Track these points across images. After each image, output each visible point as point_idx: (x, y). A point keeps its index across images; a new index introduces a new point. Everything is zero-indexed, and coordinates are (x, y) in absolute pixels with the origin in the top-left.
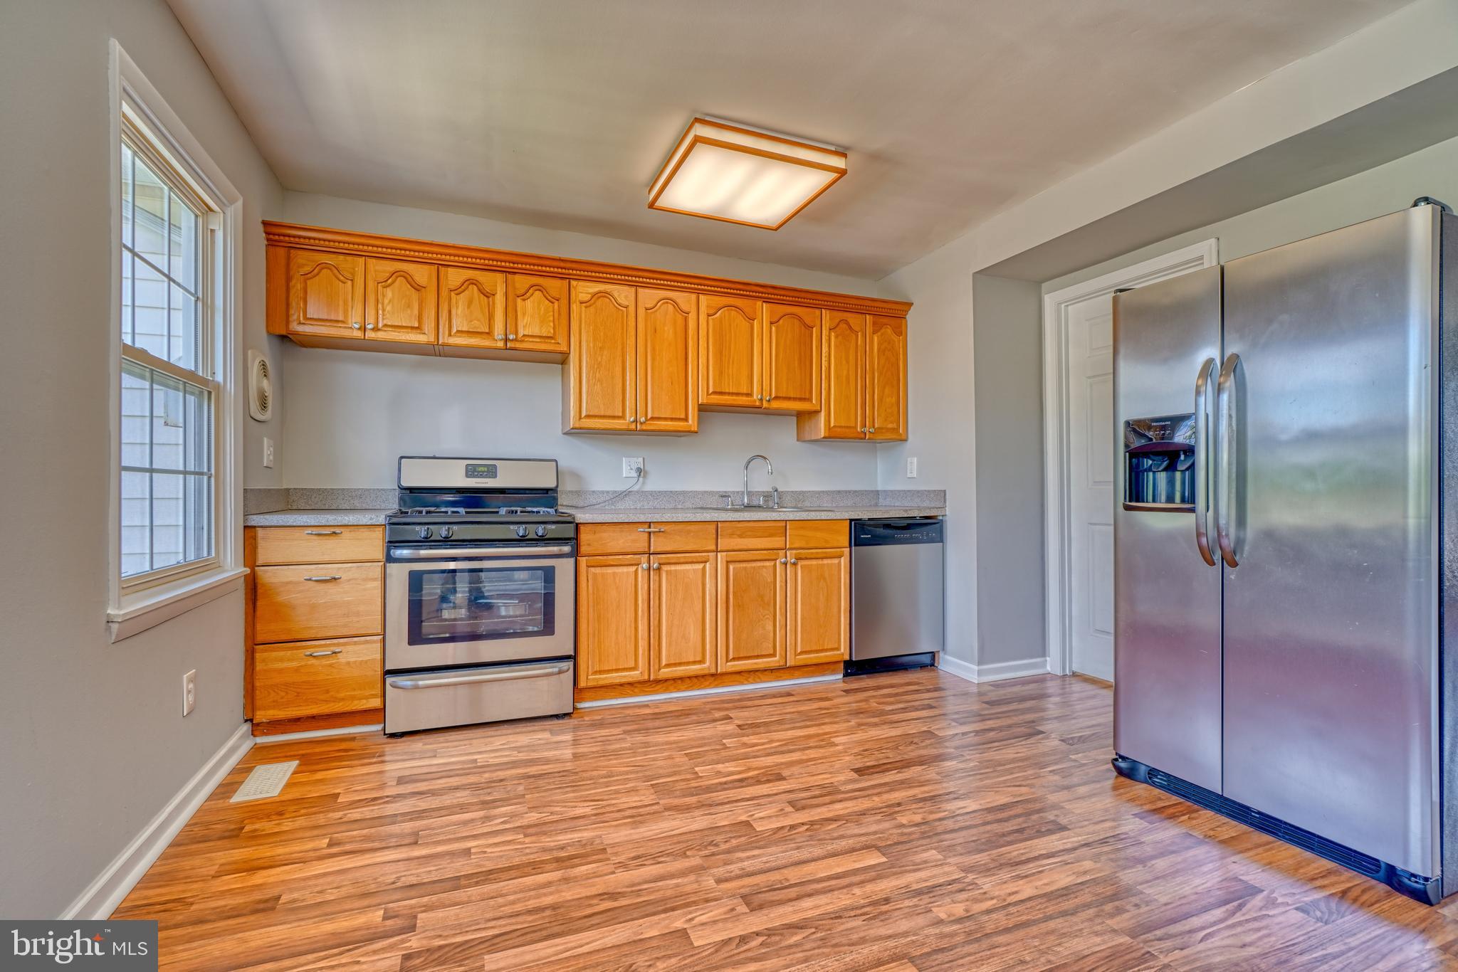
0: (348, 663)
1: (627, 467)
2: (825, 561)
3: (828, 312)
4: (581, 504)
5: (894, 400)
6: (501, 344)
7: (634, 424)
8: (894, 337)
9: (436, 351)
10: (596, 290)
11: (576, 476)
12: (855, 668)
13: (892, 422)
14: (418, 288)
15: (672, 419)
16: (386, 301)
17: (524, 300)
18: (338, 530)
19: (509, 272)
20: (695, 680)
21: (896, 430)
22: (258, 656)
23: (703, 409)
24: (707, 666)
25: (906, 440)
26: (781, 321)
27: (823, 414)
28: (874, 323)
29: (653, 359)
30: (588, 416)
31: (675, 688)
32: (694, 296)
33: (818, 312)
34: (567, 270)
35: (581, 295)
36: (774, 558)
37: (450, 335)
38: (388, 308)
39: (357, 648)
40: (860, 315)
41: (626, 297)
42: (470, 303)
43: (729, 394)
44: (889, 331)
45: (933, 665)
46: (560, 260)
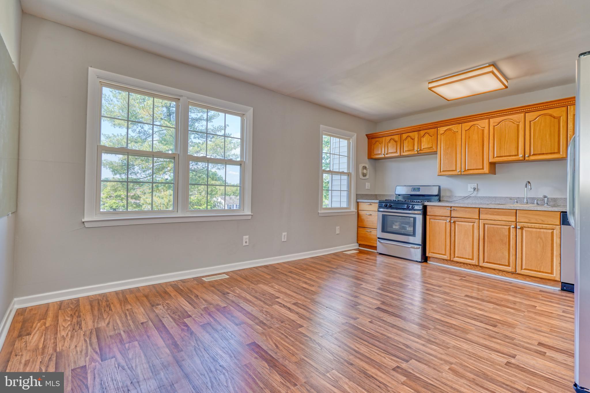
0: (373, 235)
1: (470, 187)
2: (542, 230)
4: (451, 200)
6: (416, 152)
7: (460, 172)
9: (401, 156)
10: (446, 129)
11: (450, 191)
14: (396, 142)
15: (476, 169)
17: (423, 138)
18: (371, 204)
19: (419, 131)
20: (472, 267)
22: (359, 229)
23: (491, 164)
24: (474, 262)
26: (538, 119)
29: (469, 148)
30: (443, 171)
31: (464, 267)
32: (487, 120)
34: (436, 125)
35: (441, 132)
36: (509, 225)
37: (403, 152)
38: (390, 148)
39: (374, 231)
41: (457, 128)
42: (408, 142)
43: (505, 156)
46: (432, 123)
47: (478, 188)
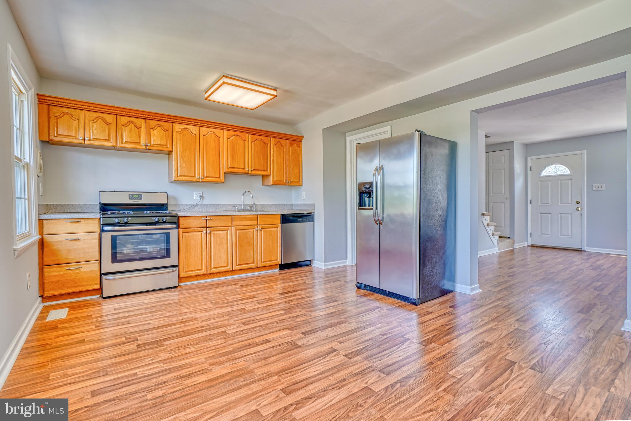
0: (85, 272)
1: (196, 195)
2: (272, 229)
3: (273, 138)
4: (179, 210)
5: (297, 171)
6: (144, 147)
7: (199, 179)
8: (297, 148)
9: (115, 148)
10: (183, 127)
11: (175, 198)
12: (283, 267)
13: (297, 179)
14: (108, 124)
15: (214, 177)
16: (94, 129)
17: (153, 130)
18: (79, 220)
19: (147, 119)
20: (224, 273)
21: (298, 182)
22: (45, 270)
23: (226, 173)
24: (229, 268)
25: (302, 186)
26: (256, 142)
27: (271, 176)
28: (290, 143)
29: (206, 155)
30: (180, 176)
31: (217, 276)
32: (222, 131)
33: (269, 138)
34: (171, 120)
35: (177, 129)
36: (253, 228)
37: (122, 143)
38: (95, 132)
39: (88, 266)
40: (285, 140)
41: (195, 130)
42: (131, 130)
43: (236, 168)
44: (296, 146)
45: (310, 265)
46: (168, 115)
47: (203, 196)
